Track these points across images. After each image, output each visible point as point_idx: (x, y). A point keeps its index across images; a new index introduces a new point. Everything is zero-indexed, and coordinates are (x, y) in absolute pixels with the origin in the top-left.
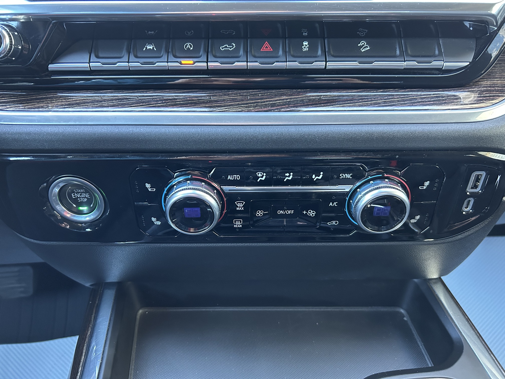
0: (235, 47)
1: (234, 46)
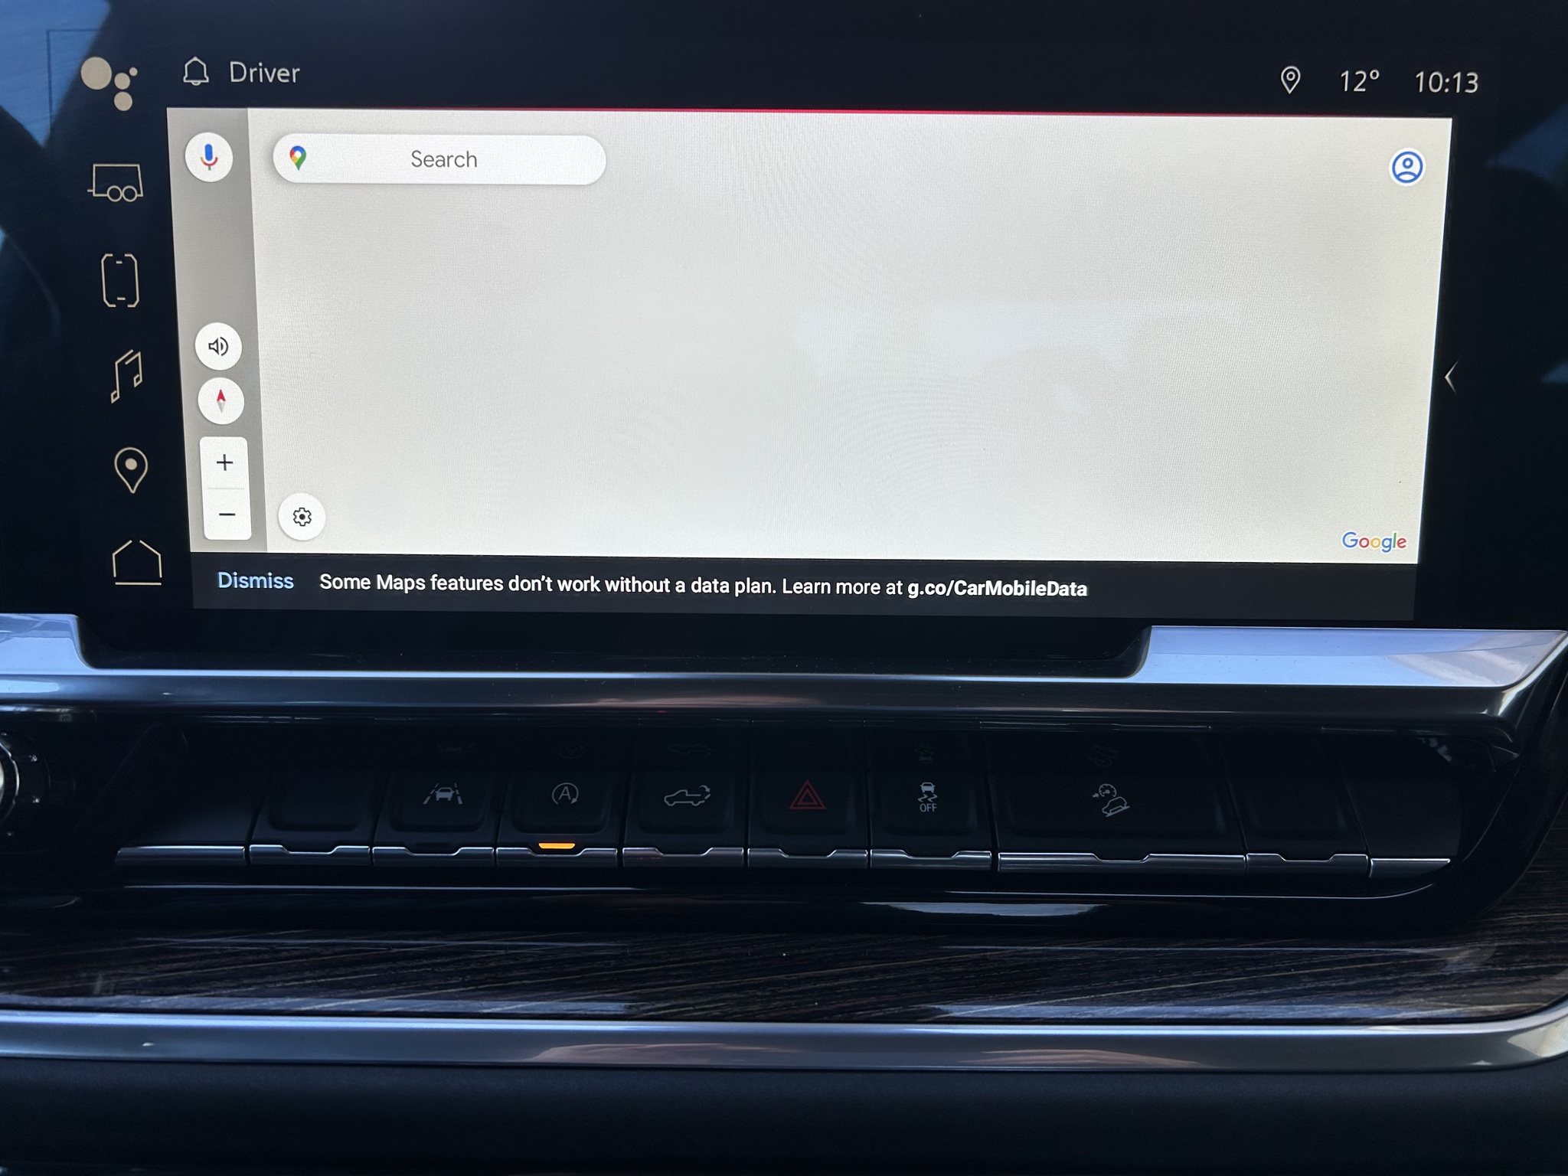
0: (709, 796)
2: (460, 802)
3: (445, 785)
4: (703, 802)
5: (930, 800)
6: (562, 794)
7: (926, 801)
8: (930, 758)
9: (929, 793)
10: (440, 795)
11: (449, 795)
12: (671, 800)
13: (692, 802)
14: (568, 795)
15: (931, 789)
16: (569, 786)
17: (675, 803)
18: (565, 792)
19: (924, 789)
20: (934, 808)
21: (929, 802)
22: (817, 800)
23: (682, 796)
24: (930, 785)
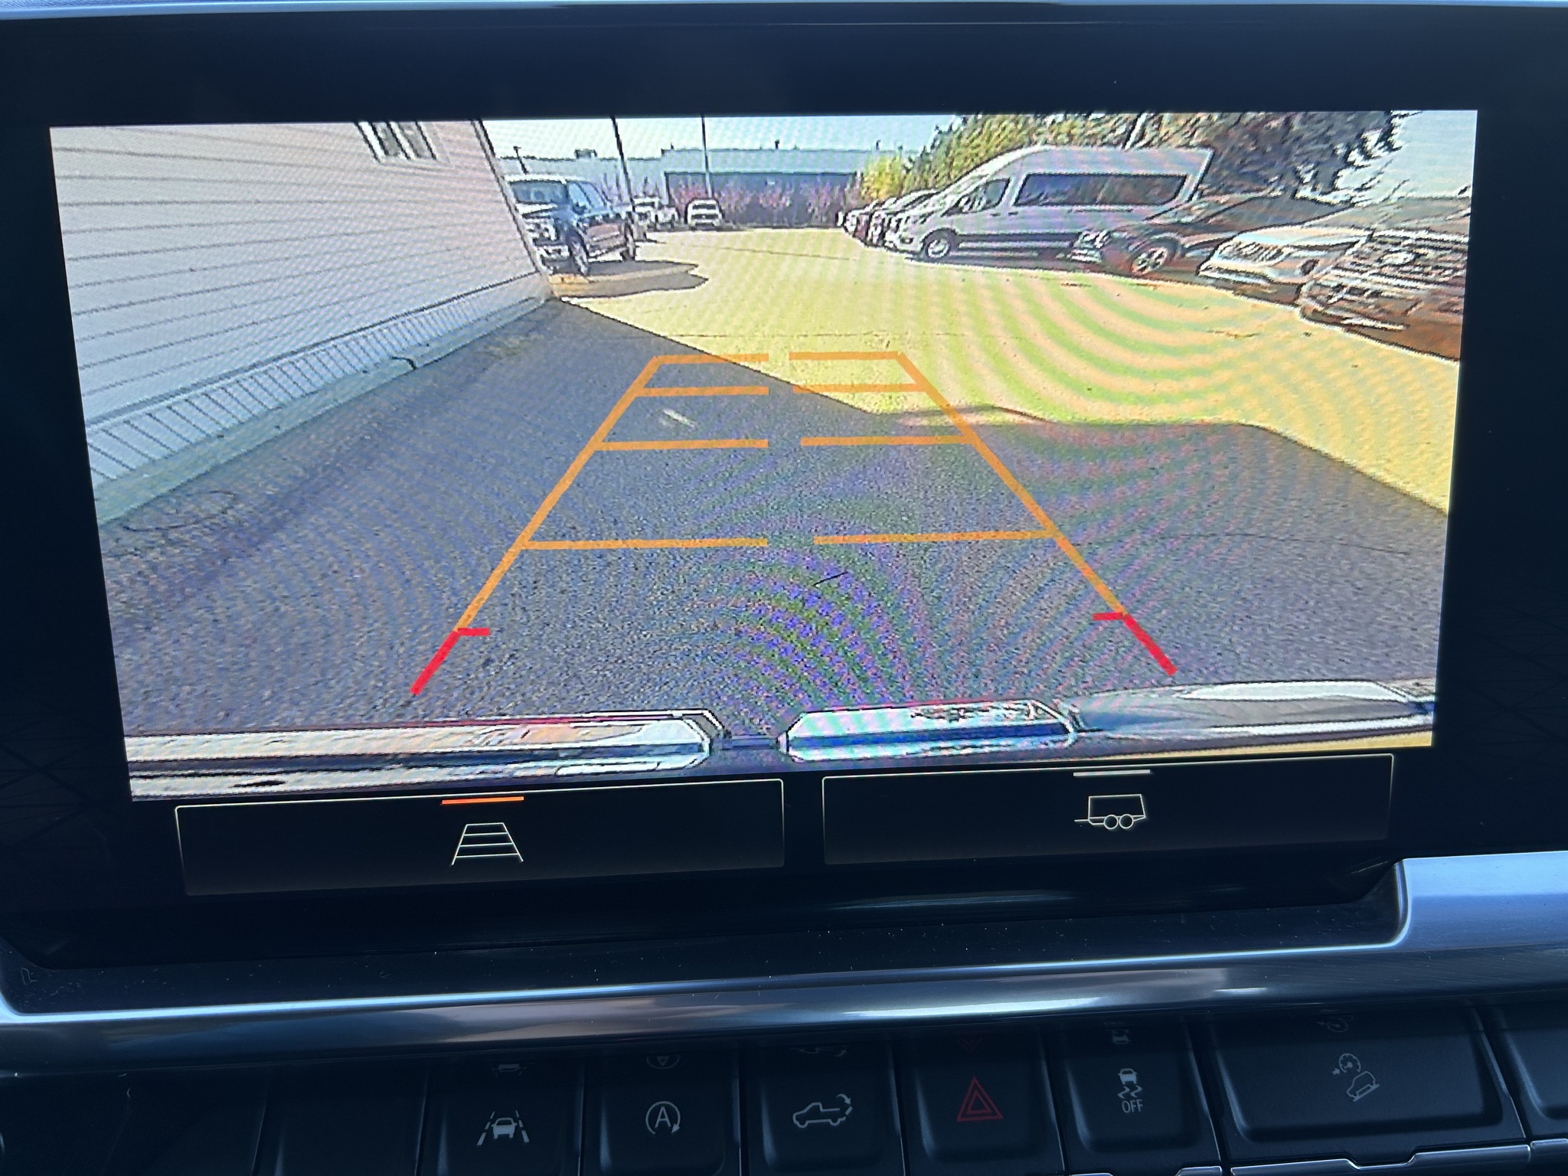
0: (850, 1109)
1: (846, 1107)
2: (526, 1139)
3: (504, 1114)
4: (844, 1119)
5: (1133, 1094)
6: (659, 1120)
7: (1128, 1097)
8: (1125, 1038)
9: (1130, 1085)
10: (498, 1131)
11: (509, 1130)
12: (802, 1120)
13: (830, 1121)
14: (667, 1119)
15: (1132, 1078)
16: (668, 1108)
17: (807, 1123)
18: (663, 1116)
19: (1125, 1078)
20: (1139, 1106)
21: (1133, 1098)
22: (989, 1105)
23: (815, 1113)
24: (1130, 1072)
